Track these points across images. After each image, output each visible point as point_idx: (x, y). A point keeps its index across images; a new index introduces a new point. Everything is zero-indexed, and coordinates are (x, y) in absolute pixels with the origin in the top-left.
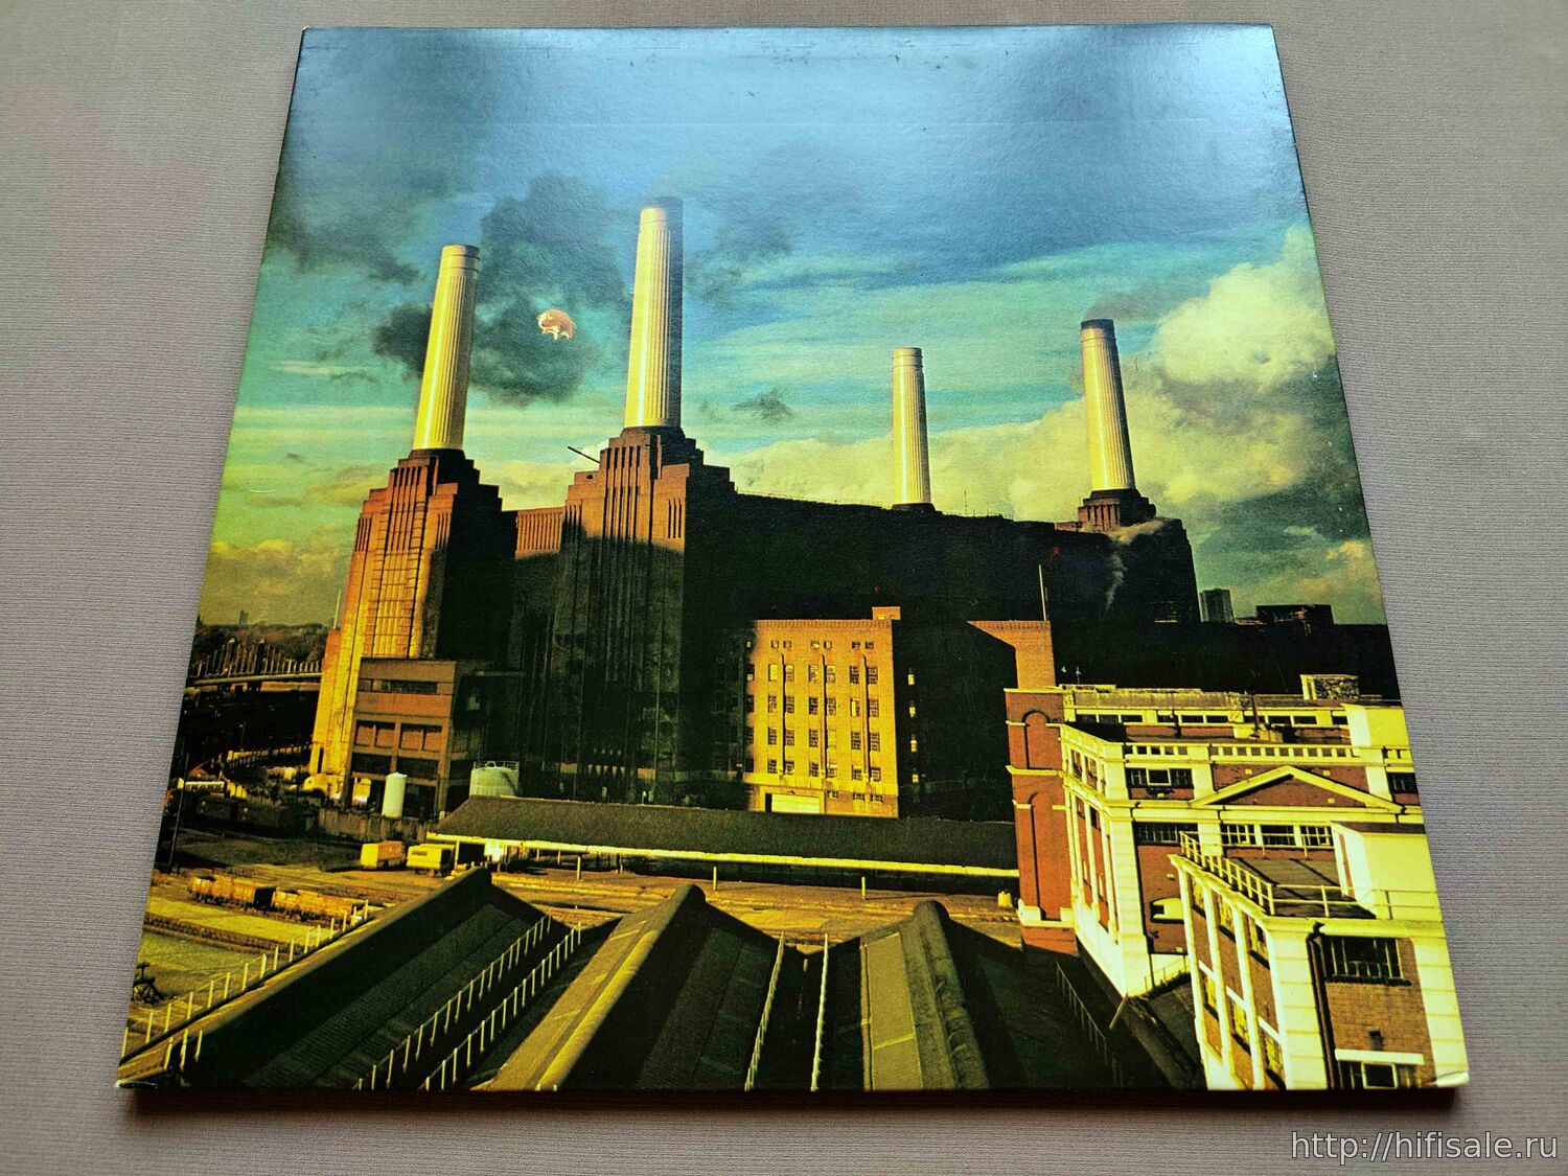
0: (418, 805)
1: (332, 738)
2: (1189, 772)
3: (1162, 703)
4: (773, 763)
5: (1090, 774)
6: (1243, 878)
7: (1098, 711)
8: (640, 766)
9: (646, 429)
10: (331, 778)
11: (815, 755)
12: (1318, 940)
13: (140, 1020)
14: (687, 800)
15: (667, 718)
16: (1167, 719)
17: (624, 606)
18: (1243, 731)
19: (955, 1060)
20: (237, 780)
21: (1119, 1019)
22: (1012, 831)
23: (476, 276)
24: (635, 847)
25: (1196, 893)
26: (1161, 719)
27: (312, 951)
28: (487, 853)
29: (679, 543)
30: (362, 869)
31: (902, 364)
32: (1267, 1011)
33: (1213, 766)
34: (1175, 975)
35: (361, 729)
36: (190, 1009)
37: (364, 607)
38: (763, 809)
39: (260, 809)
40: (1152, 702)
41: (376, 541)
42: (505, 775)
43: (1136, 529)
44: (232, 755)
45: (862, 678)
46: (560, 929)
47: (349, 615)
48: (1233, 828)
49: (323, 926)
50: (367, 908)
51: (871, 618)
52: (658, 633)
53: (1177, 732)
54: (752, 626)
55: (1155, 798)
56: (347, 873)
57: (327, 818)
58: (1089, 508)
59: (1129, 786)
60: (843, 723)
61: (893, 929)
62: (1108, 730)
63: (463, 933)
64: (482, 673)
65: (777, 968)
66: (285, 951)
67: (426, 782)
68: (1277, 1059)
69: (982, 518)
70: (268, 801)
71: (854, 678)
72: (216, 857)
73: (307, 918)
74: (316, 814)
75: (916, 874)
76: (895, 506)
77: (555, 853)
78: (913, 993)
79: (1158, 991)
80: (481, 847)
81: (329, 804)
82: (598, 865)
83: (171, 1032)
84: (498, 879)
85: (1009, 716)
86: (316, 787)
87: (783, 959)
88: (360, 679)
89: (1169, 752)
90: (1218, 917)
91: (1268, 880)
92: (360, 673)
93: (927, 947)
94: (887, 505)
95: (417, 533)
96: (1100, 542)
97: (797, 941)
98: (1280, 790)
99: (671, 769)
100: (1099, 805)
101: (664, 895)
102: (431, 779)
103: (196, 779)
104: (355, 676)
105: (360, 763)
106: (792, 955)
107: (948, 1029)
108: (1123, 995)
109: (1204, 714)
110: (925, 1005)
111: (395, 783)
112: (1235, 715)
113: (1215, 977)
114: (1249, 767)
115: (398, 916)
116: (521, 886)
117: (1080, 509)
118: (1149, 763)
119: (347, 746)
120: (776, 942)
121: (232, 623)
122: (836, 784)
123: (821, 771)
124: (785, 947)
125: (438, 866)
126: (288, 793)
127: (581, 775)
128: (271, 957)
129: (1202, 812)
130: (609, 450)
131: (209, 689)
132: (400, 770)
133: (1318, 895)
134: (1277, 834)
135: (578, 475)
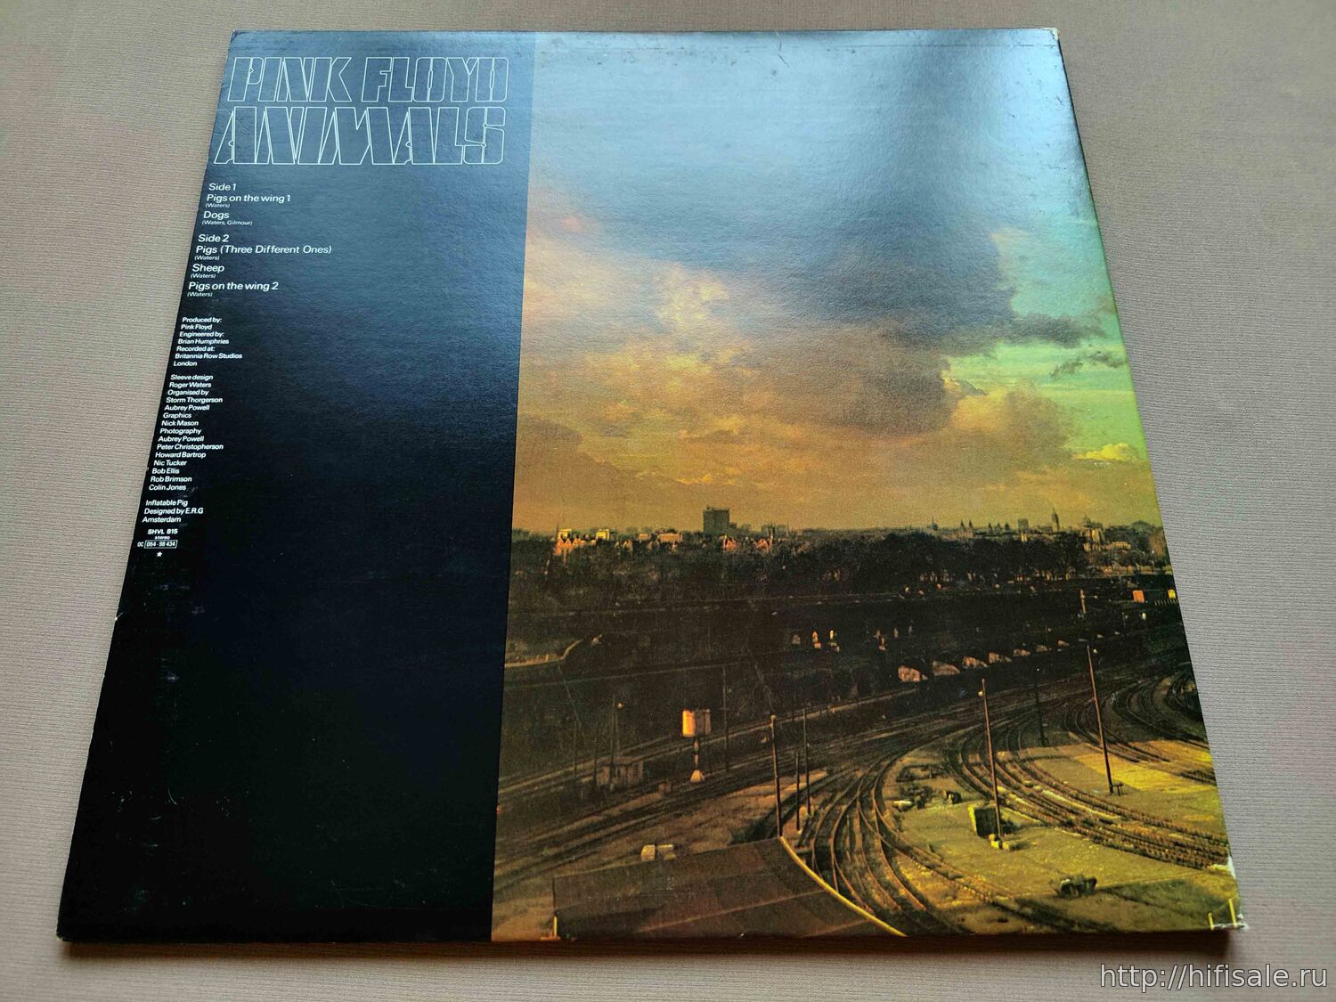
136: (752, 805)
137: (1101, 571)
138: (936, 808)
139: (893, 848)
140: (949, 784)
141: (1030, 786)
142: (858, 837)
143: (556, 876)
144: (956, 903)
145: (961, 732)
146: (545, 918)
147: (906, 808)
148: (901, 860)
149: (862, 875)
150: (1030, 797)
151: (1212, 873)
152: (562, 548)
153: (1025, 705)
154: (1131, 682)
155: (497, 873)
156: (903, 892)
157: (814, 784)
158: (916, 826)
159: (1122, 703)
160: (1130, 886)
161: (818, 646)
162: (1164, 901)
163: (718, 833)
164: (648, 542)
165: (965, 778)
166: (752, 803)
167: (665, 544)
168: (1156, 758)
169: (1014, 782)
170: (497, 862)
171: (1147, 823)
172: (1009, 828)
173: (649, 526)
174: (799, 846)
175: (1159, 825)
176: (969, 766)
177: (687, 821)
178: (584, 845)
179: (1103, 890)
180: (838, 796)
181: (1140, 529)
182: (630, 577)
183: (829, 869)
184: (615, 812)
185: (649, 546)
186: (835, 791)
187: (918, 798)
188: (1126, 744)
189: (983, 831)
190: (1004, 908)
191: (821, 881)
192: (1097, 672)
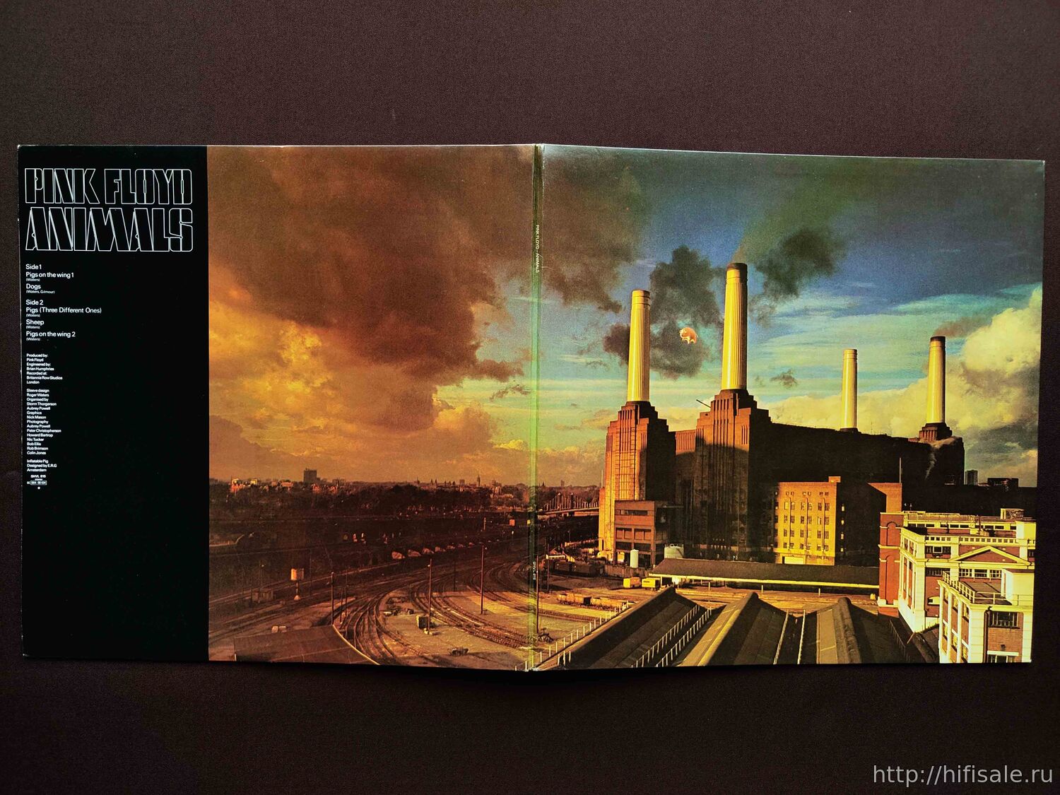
0: (644, 562)
1: (606, 535)
2: (950, 548)
3: (943, 519)
4: (785, 544)
5: (911, 548)
6: (965, 589)
7: (917, 523)
8: (732, 545)
9: (731, 390)
10: (608, 552)
11: (803, 540)
12: (989, 613)
13: (546, 649)
14: (751, 559)
15: (742, 525)
16: (945, 526)
17: (723, 476)
18: (974, 531)
19: (850, 654)
20: (571, 555)
21: (912, 640)
22: (878, 571)
23: (649, 308)
24: (731, 578)
25: (946, 595)
26: (942, 526)
27: (608, 620)
28: (673, 581)
29: (746, 447)
30: (624, 588)
31: (848, 356)
32: (966, 638)
33: (960, 545)
34: (934, 624)
35: (618, 531)
36: (565, 644)
37: (614, 477)
38: (781, 563)
39: (581, 566)
40: (939, 519)
41: (615, 446)
42: (678, 550)
43: (943, 442)
44: (566, 544)
45: (823, 508)
46: (703, 610)
47: (607, 482)
48: (964, 570)
49: (612, 611)
50: (628, 603)
51: (828, 481)
52: (738, 488)
53: (947, 531)
54: (778, 485)
55: (935, 558)
56: (620, 590)
57: (608, 569)
58: (924, 431)
59: (926, 553)
60: (815, 527)
61: (830, 607)
62: (920, 530)
63: (666, 612)
64: (665, 507)
65: (786, 622)
66: (599, 620)
67: (646, 553)
68: (966, 654)
69: (878, 436)
70: (584, 563)
71: (820, 508)
72: (565, 586)
73: (605, 608)
74: (604, 567)
75: (840, 587)
76: (841, 429)
77: (700, 581)
78: (836, 631)
79: (926, 631)
80: (671, 579)
81: (608, 563)
82: (716, 585)
83: (558, 653)
84: (678, 591)
85: (881, 524)
86: (603, 556)
87: (788, 619)
88: (615, 510)
89: (943, 539)
90: (953, 604)
91: (974, 590)
92: (615, 507)
93: (842, 615)
94: (838, 429)
95: (633, 442)
96: (926, 447)
97: (793, 613)
98: (986, 555)
99: (744, 547)
100: (913, 560)
101: (742, 596)
102: (649, 552)
103: (553, 555)
104: (613, 508)
105: (619, 546)
106: (792, 618)
107: (848, 644)
108: (914, 632)
109: (960, 524)
110: (840, 636)
111: (634, 554)
112: (972, 524)
113: (948, 625)
114: (973, 546)
115: (640, 607)
116: (688, 594)
117: (920, 432)
118: (935, 544)
119: (613, 539)
120: (786, 613)
121: (558, 486)
122: (810, 552)
123: (805, 547)
124: (789, 615)
125: (654, 587)
126: (591, 559)
127: (709, 549)
128: (593, 623)
129: (953, 565)
130: (715, 401)
131: (552, 516)
132: (636, 548)
133: (992, 596)
134: (980, 573)
135: (701, 414)
136: (321, 611)
137: (496, 509)
138: (402, 616)
139: (381, 631)
140: (409, 605)
141: (446, 609)
142: (367, 627)
143: (235, 638)
144: (405, 655)
145: (418, 583)
146: (231, 654)
147: (389, 615)
148: (384, 636)
149: (366, 642)
150: (445, 614)
151: (520, 650)
152: (234, 489)
153: (449, 572)
154: (500, 564)
155: (209, 636)
156: (384, 650)
157: (349, 603)
158: (392, 623)
159: (494, 574)
160: (483, 653)
161: (356, 540)
162: (496, 660)
163: (306, 622)
164: (276, 486)
165: (417, 604)
166: (321, 610)
167: (284, 488)
168: (505, 600)
169: (438, 606)
170: (209, 632)
171: (495, 628)
172: (433, 626)
173: (277, 478)
174: (340, 629)
175: (500, 629)
176: (419, 599)
177: (292, 617)
178: (247, 625)
179: (470, 654)
180: (360, 608)
181: (520, 488)
182: (267, 505)
183: (353, 639)
184: (261, 612)
185: (277, 489)
186: (358, 607)
187: (395, 611)
188: (492, 593)
189: (421, 627)
190: (426, 658)
191: (349, 644)
192: (485, 559)
